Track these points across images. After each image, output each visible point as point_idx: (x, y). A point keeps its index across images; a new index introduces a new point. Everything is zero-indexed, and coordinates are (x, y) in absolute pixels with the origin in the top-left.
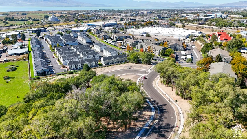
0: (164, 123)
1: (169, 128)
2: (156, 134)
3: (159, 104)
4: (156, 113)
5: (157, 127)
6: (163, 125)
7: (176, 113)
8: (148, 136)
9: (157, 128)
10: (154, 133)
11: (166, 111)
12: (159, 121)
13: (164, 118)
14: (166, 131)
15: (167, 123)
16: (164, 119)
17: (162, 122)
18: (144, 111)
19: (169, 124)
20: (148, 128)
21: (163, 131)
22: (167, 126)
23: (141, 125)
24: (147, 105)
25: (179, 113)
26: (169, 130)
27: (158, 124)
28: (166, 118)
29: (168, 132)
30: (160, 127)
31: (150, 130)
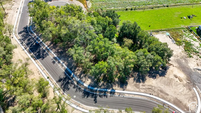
0: (71, 87)
1: (64, 87)
2: (64, 77)
3: (98, 97)
4: (86, 88)
5: (70, 81)
6: (69, 85)
7: (80, 104)
8: (64, 73)
9: (68, 80)
10: (65, 77)
11: (86, 97)
12: (75, 85)
13: (77, 90)
14: (63, 84)
15: (70, 89)
16: (75, 89)
17: (73, 87)
18: (93, 81)
19: (68, 90)
20: (72, 76)
21: (64, 82)
22: (67, 88)
23: (77, 73)
24: (100, 87)
25: (78, 106)
26: (62, 87)
27: (72, 83)
28: (76, 92)
29: (61, 85)
30: (68, 83)
31: (69, 76)
